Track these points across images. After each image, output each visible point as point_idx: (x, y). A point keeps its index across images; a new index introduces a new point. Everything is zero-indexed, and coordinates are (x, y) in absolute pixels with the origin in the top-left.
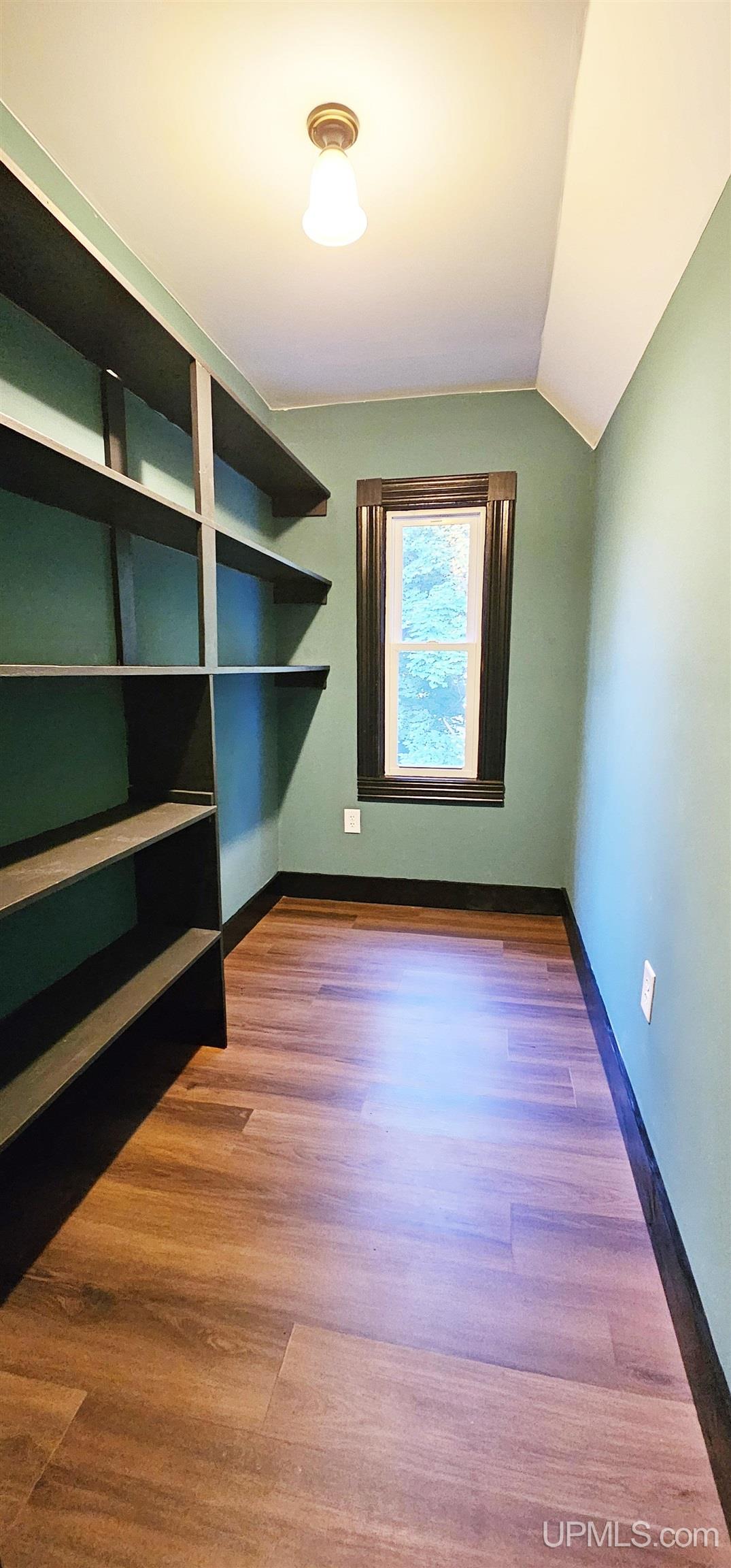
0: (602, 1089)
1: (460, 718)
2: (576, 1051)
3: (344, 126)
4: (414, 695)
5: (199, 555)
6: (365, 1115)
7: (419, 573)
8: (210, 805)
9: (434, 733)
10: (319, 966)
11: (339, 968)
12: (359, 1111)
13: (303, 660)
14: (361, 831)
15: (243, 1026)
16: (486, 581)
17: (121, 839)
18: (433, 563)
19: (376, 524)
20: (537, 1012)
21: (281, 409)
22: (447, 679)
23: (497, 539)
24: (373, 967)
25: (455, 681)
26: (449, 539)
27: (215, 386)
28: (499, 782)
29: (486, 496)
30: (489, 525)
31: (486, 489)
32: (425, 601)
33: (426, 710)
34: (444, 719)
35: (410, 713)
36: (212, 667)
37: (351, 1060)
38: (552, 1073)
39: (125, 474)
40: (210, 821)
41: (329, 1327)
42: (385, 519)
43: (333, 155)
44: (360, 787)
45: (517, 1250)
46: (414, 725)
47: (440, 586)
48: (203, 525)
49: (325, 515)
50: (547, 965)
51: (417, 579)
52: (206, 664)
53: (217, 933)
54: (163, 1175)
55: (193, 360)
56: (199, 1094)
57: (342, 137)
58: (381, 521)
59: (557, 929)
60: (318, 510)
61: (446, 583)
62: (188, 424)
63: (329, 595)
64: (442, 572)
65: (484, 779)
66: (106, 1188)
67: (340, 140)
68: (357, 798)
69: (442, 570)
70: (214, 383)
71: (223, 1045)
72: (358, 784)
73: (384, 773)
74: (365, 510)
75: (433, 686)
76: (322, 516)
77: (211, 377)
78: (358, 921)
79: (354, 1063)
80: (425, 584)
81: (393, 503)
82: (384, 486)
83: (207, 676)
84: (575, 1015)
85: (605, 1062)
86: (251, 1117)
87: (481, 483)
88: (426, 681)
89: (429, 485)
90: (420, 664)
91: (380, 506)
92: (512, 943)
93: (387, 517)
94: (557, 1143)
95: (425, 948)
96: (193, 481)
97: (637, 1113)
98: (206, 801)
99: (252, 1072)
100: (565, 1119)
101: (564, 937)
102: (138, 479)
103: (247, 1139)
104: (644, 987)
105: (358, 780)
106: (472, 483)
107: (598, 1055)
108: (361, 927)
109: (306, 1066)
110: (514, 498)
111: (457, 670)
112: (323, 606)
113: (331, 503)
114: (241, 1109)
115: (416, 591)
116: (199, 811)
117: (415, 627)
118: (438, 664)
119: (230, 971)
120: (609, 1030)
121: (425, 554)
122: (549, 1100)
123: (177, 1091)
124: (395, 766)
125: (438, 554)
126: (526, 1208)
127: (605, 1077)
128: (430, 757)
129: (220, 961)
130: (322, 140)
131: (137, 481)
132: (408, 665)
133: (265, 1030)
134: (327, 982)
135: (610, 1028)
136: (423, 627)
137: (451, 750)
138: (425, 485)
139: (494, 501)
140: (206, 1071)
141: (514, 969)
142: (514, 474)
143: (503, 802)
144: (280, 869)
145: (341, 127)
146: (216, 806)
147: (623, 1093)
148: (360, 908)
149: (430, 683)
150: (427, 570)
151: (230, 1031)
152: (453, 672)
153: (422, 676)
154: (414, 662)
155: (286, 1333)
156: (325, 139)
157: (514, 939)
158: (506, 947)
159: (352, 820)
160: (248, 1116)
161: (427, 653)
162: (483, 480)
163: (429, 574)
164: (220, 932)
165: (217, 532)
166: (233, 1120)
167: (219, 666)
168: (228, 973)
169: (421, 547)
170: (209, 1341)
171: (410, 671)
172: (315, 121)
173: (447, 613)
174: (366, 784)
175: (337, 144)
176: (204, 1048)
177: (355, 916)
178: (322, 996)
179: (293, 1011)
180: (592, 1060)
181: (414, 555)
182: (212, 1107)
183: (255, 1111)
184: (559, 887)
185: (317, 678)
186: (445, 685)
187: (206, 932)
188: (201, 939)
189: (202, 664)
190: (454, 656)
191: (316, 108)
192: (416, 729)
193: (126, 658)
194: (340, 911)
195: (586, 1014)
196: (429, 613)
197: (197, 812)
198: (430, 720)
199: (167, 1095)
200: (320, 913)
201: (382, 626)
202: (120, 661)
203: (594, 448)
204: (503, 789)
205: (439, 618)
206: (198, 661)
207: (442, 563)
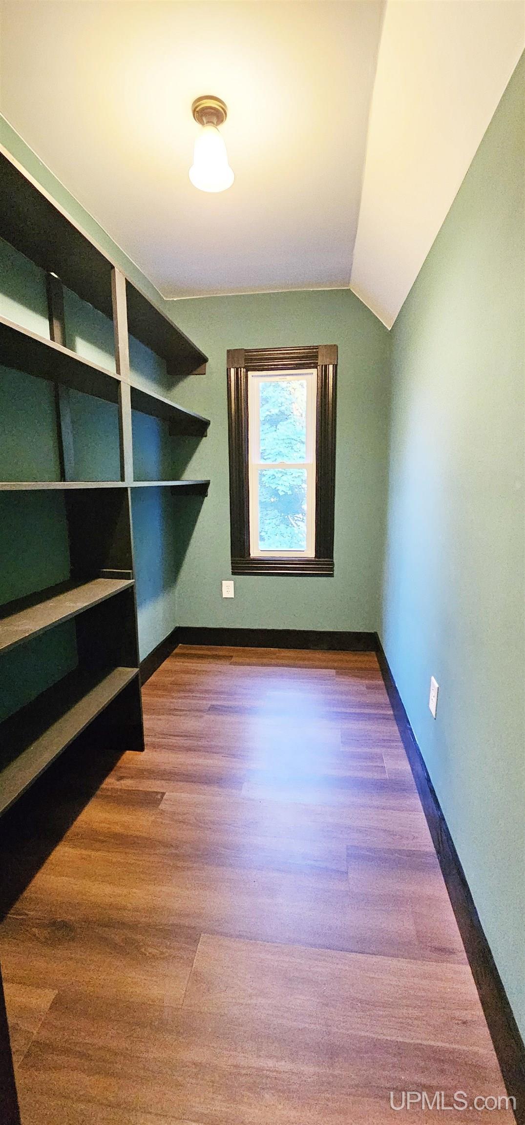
0: (404, 766)
1: (300, 515)
2: (386, 742)
3: (217, 111)
4: (267, 500)
5: (119, 403)
6: (244, 792)
7: (269, 413)
8: (130, 579)
9: (283, 527)
10: (207, 691)
11: (222, 693)
12: (241, 789)
13: (191, 476)
14: (235, 596)
15: (155, 735)
16: (318, 420)
17: (68, 604)
18: (279, 406)
19: (241, 380)
20: (360, 716)
21: (172, 299)
22: (291, 488)
23: (325, 391)
24: (245, 691)
25: (296, 490)
26: (290, 389)
27: (129, 285)
28: (330, 560)
29: (317, 361)
30: (320, 382)
31: (317, 357)
32: (274, 433)
33: (276, 511)
34: (289, 516)
35: (265, 513)
36: (129, 482)
37: (234, 756)
38: (371, 757)
39: (65, 346)
40: (130, 591)
41: (226, 935)
42: (247, 377)
43: (209, 129)
44: (233, 565)
45: (350, 876)
46: (268, 521)
47: (285, 423)
48: (121, 382)
49: (205, 374)
50: (366, 685)
51: (268, 418)
52: (126, 480)
53: (136, 670)
54: (103, 842)
55: (113, 267)
56: (127, 783)
57: (215, 118)
58: (245, 379)
59: (371, 659)
60: (199, 370)
61: (289, 421)
62: (109, 312)
63: (208, 430)
64: (286, 413)
65: (319, 558)
66: (63, 852)
67: (215, 120)
68: (231, 573)
69: (286, 411)
70: (128, 283)
71: (141, 749)
72: (232, 563)
73: (250, 555)
74: (233, 371)
75: (281, 494)
76: (202, 374)
77: (126, 279)
78: (233, 659)
79: (235, 758)
80: (274, 421)
81: (253, 366)
82: (246, 354)
83: (126, 489)
84: (385, 718)
85: (407, 748)
86: (164, 798)
87: (313, 352)
88: (276, 490)
89: (277, 353)
90: (271, 478)
91: (244, 368)
92: (342, 671)
93: (249, 376)
94: (376, 803)
95: (282, 676)
96: (115, 353)
97: (429, 780)
98: (127, 577)
99: (162, 768)
100: (382, 788)
101: (377, 665)
102: (73, 349)
103: (162, 812)
104: (431, 694)
105: (231, 560)
106: (308, 353)
107: (401, 744)
108: (236, 664)
109: (200, 761)
110: (336, 363)
111: (298, 482)
112: (204, 438)
113: (210, 365)
114: (157, 793)
115: (267, 426)
116: (123, 584)
117: (268, 452)
118: (284, 478)
119: (146, 698)
120: (408, 726)
121: (273, 400)
122: (369, 775)
123: (110, 782)
124: (258, 549)
125: (283, 400)
126: (357, 847)
127: (407, 759)
128: (280, 543)
129: (139, 689)
130: (202, 120)
131: (72, 350)
132: (263, 479)
133: (171, 737)
134: (214, 703)
135: (410, 725)
136: (273, 452)
137: (295, 538)
138: (275, 353)
139: (322, 365)
140: (129, 768)
141: (343, 688)
142: (336, 347)
143: (333, 574)
144: (178, 625)
145: (215, 112)
146: (134, 580)
147: (419, 768)
148: (234, 651)
149: (279, 491)
150: (275, 411)
151: (147, 740)
152: (295, 483)
153: (274, 486)
154: (267, 477)
155: (196, 941)
156: (204, 120)
157: (341, 668)
158: (337, 673)
159: (228, 589)
160: (162, 797)
161: (277, 470)
162: (315, 350)
163: (277, 415)
164: (138, 669)
165: (131, 386)
166: (151, 800)
167: (134, 481)
168: (145, 699)
169: (270, 395)
170: (143, 950)
171: (264, 483)
172: (197, 107)
173: (290, 443)
174: (237, 563)
175: (213, 123)
176: (128, 752)
177: (232, 657)
178: (210, 712)
179: (189, 724)
180: (397, 747)
181: (266, 400)
182: (137, 792)
183: (167, 794)
184: (372, 631)
185: (201, 489)
186: (290, 492)
187: (129, 669)
188: (124, 675)
189: (123, 480)
190: (295, 472)
191: (196, 100)
192: (270, 524)
193: (67, 476)
194: (221, 653)
195: (393, 718)
196: (278, 441)
197: (121, 584)
198: (279, 517)
199: (103, 786)
200: (205, 655)
201: (246, 452)
202: (63, 478)
203: (389, 329)
204: (333, 564)
205: (284, 445)
206: (119, 477)
207: (286, 406)
